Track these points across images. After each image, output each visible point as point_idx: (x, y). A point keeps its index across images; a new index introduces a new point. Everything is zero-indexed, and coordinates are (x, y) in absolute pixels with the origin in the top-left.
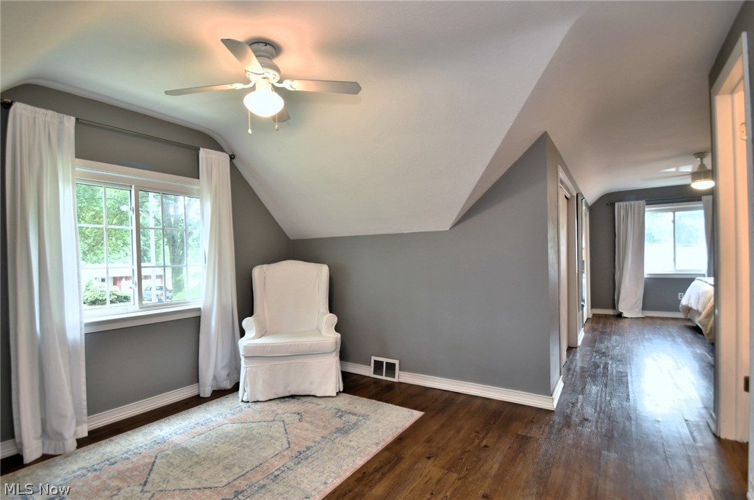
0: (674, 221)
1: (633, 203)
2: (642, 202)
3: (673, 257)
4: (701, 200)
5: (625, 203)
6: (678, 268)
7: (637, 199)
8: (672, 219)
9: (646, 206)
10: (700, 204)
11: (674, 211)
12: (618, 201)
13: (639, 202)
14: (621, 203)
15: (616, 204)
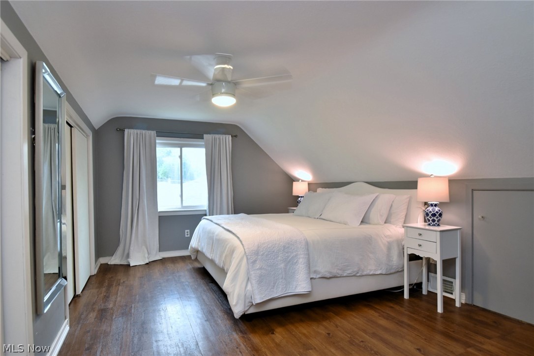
0: (181, 157)
1: (144, 132)
2: (153, 133)
3: (180, 193)
4: (202, 138)
5: (135, 131)
6: (184, 204)
7: (148, 128)
8: (180, 154)
9: (157, 138)
10: (201, 142)
11: (181, 146)
12: (129, 128)
13: (150, 131)
14: (132, 131)
15: (126, 131)
